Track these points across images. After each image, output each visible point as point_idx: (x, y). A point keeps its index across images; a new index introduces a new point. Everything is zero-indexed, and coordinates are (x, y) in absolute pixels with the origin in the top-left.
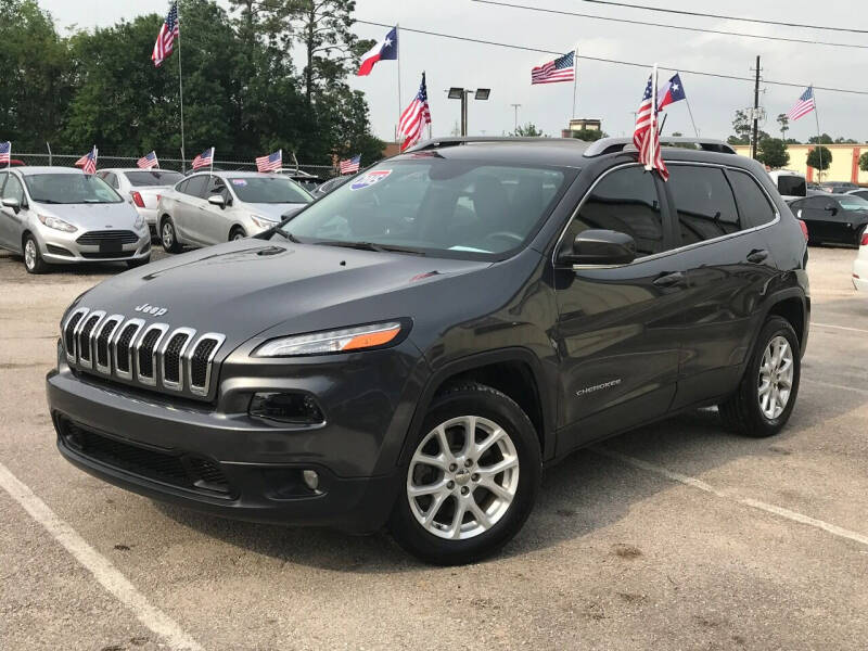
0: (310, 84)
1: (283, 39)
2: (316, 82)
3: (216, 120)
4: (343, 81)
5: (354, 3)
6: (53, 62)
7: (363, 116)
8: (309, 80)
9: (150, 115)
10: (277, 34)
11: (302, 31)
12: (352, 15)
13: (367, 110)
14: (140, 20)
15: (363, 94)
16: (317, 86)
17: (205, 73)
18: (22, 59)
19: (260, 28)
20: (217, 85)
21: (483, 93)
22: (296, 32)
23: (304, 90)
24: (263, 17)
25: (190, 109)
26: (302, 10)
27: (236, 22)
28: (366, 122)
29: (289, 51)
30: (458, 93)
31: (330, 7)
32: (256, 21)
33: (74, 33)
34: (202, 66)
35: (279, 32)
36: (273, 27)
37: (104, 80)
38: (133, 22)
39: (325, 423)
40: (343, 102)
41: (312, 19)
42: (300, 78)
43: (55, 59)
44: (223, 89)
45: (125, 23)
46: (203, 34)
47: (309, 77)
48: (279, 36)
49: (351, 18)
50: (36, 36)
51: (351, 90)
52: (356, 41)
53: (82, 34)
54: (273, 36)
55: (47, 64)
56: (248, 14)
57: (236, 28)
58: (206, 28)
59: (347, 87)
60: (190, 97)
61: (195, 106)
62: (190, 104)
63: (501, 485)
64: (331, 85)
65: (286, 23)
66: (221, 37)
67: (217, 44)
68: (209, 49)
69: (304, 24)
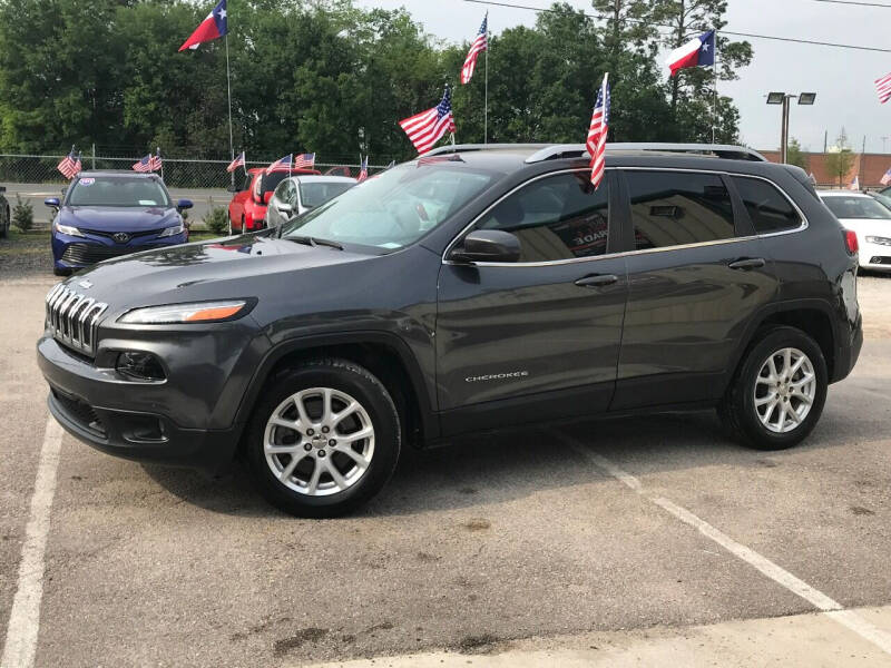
0: (675, 93)
1: (650, 47)
2: (682, 89)
3: (575, 131)
4: (710, 87)
5: (726, 4)
6: (421, 77)
7: (732, 123)
8: (676, 87)
9: (510, 127)
10: (644, 42)
11: (669, 37)
12: (723, 18)
13: (738, 117)
14: (507, 32)
15: (731, 100)
16: (684, 93)
17: (566, 83)
18: (395, 74)
19: (625, 35)
20: (576, 95)
21: (808, 98)
22: (663, 37)
23: (669, 98)
24: (629, 25)
25: (548, 119)
26: (672, 15)
27: (602, 30)
28: (735, 129)
29: (655, 58)
30: (778, 98)
31: (700, 11)
32: (622, 28)
33: (445, 48)
34: (564, 76)
35: (646, 38)
36: (640, 34)
37: (468, 93)
38: (500, 35)
39: (165, 381)
40: (709, 108)
41: (681, 24)
42: (666, 86)
43: (424, 74)
44: (582, 98)
45: (492, 36)
46: (568, 44)
47: (676, 83)
48: (646, 43)
49: (722, 20)
50: (409, 51)
51: (719, 96)
52: (727, 44)
53: (453, 48)
54: (640, 44)
55: (417, 80)
56: (615, 22)
57: (601, 37)
58: (572, 38)
59: (715, 93)
60: (550, 108)
61: (554, 116)
62: (549, 115)
63: (361, 453)
64: (697, 93)
65: (653, 29)
66: (586, 46)
67: (581, 53)
68: (573, 59)
69: (672, 29)
